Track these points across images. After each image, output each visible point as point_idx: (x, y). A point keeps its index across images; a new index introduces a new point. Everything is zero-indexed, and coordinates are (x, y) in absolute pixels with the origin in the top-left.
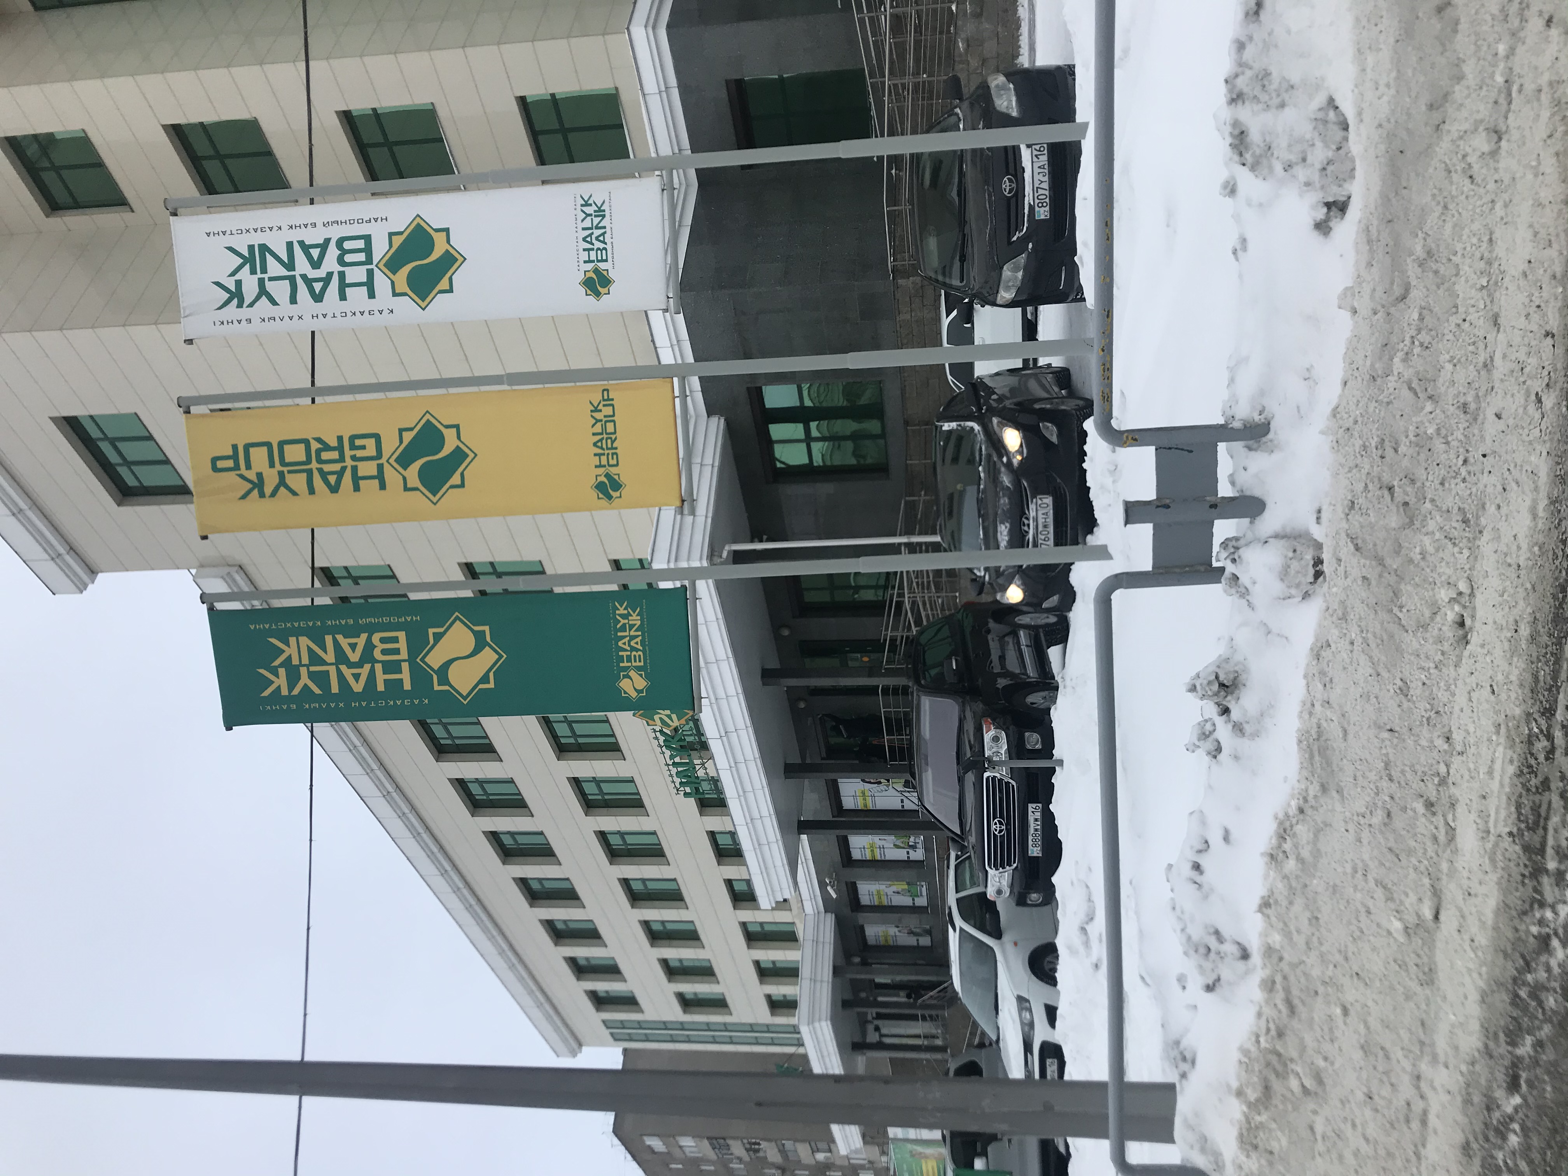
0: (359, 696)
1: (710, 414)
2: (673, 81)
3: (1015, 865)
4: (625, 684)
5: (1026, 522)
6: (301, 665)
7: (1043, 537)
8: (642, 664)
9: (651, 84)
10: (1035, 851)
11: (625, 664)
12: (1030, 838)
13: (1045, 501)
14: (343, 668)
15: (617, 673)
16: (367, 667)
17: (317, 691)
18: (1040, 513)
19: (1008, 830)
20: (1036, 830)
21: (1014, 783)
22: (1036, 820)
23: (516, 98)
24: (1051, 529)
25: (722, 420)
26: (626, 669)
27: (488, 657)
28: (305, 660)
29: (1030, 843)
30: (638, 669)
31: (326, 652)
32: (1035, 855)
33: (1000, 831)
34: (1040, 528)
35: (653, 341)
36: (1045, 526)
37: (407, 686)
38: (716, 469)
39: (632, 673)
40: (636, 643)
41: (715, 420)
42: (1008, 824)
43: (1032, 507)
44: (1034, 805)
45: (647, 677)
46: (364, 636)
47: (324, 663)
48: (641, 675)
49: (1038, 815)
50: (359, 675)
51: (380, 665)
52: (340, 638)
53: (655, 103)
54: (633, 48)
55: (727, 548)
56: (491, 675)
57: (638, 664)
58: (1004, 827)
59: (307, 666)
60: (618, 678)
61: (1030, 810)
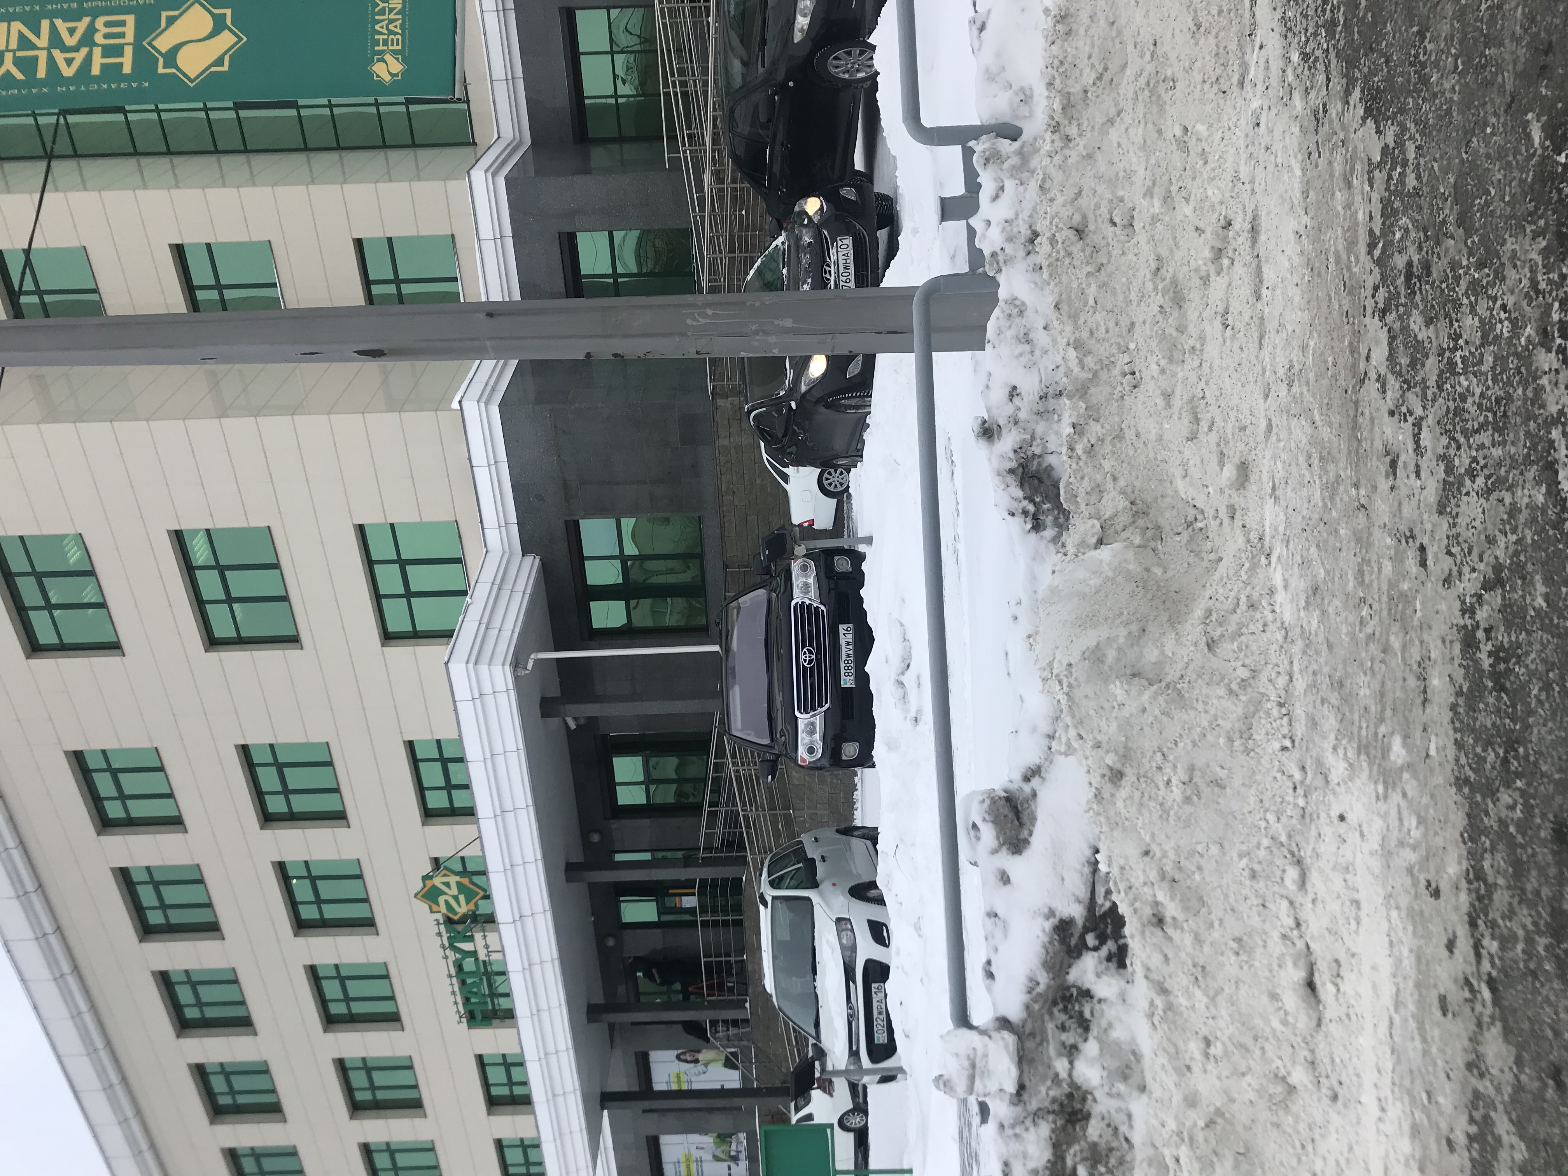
0: (69, 81)
1: (525, 553)
2: (508, 231)
3: (827, 705)
4: (379, 69)
5: (828, 269)
6: (7, 50)
7: (844, 279)
8: (400, 47)
9: (486, 230)
10: (847, 681)
11: (381, 48)
12: (842, 665)
13: (845, 241)
14: (56, 53)
15: (371, 56)
16: (84, 51)
17: (19, 76)
18: (840, 254)
19: (818, 660)
20: (848, 656)
21: (823, 608)
22: (848, 644)
23: (354, 240)
24: (852, 270)
25: (538, 560)
26: (381, 52)
27: (226, 40)
28: (13, 45)
29: (843, 671)
30: (395, 52)
31: (39, 37)
32: (848, 685)
33: (810, 662)
34: (841, 270)
35: (470, 459)
36: (846, 268)
37: (127, 69)
38: (527, 596)
39: (388, 57)
40: (396, 27)
41: (529, 559)
42: (818, 653)
43: (833, 251)
44: (845, 626)
45: (405, 61)
46: (86, 20)
47: (35, 47)
48: (397, 59)
49: (850, 638)
50: (73, 59)
51: (100, 48)
52: (58, 22)
53: (489, 248)
54: (472, 197)
55: (533, 656)
56: (227, 58)
57: (395, 47)
58: (813, 657)
59: (14, 51)
60: (371, 62)
61: (841, 631)
